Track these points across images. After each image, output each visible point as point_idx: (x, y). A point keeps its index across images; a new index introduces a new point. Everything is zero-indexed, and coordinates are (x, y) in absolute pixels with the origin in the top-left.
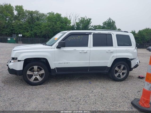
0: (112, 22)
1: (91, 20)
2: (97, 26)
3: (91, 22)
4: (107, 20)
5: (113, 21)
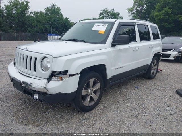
0: (57, 9)
1: (29, 4)
2: (38, 13)
3: (29, 7)
4: (50, 6)
5: (57, 7)
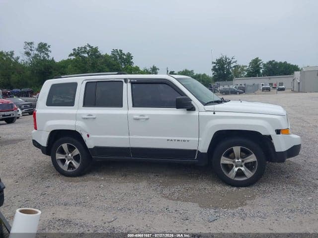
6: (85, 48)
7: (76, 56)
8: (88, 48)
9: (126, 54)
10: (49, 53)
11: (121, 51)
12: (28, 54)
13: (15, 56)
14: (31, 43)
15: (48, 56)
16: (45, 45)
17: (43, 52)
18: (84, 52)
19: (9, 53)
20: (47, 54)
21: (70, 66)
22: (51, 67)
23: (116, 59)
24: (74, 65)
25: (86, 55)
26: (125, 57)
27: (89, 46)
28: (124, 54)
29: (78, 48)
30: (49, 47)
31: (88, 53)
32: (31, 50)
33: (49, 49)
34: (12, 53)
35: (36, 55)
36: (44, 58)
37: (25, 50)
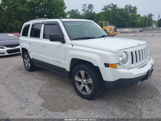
6: (110, 5)
7: (105, 10)
8: (112, 5)
9: (133, 7)
10: (93, 9)
11: (130, 6)
12: (84, 10)
13: (78, 12)
14: (85, 5)
15: (92, 11)
16: (92, 5)
17: (90, 9)
18: (109, 7)
19: (76, 10)
20: (92, 10)
21: (102, 16)
22: (93, 16)
23: (127, 11)
24: (103, 15)
25: (110, 9)
26: (132, 9)
27: (112, 4)
28: (132, 7)
29: (107, 5)
30: (93, 6)
31: (111, 8)
32: (85, 8)
33: (93, 7)
34: (77, 10)
35: (87, 11)
36: (90, 11)
37: (82, 8)
